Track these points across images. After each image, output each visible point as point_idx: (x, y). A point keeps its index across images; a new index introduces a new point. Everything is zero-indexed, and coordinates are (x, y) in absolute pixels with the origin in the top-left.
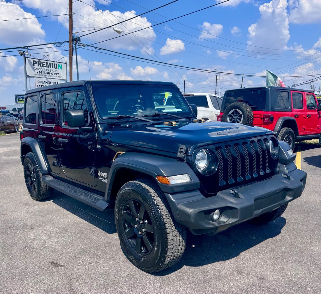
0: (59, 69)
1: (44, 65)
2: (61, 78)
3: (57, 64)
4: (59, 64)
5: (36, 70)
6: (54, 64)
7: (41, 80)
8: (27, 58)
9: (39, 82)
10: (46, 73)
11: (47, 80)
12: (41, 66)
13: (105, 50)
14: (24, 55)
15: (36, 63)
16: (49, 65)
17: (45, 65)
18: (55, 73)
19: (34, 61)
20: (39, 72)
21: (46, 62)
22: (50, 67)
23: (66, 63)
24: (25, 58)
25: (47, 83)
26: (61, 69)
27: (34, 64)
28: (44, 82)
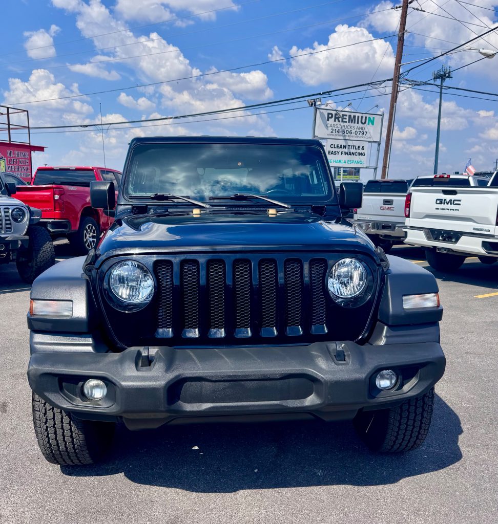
0: (369, 124)
1: (344, 120)
2: (371, 140)
3: (366, 117)
4: (369, 118)
5: (331, 128)
6: (362, 117)
7: (336, 143)
8: (319, 109)
9: (332, 146)
10: (345, 131)
11: (347, 143)
12: (339, 121)
13: (457, 89)
14: (315, 106)
15: (332, 117)
16: (352, 120)
17: (346, 119)
18: (362, 131)
19: (329, 114)
20: (334, 131)
21: (348, 114)
22: (355, 123)
23: (382, 115)
24: (316, 109)
25: (345, 147)
26: (373, 124)
27: (329, 118)
28: (341, 145)
